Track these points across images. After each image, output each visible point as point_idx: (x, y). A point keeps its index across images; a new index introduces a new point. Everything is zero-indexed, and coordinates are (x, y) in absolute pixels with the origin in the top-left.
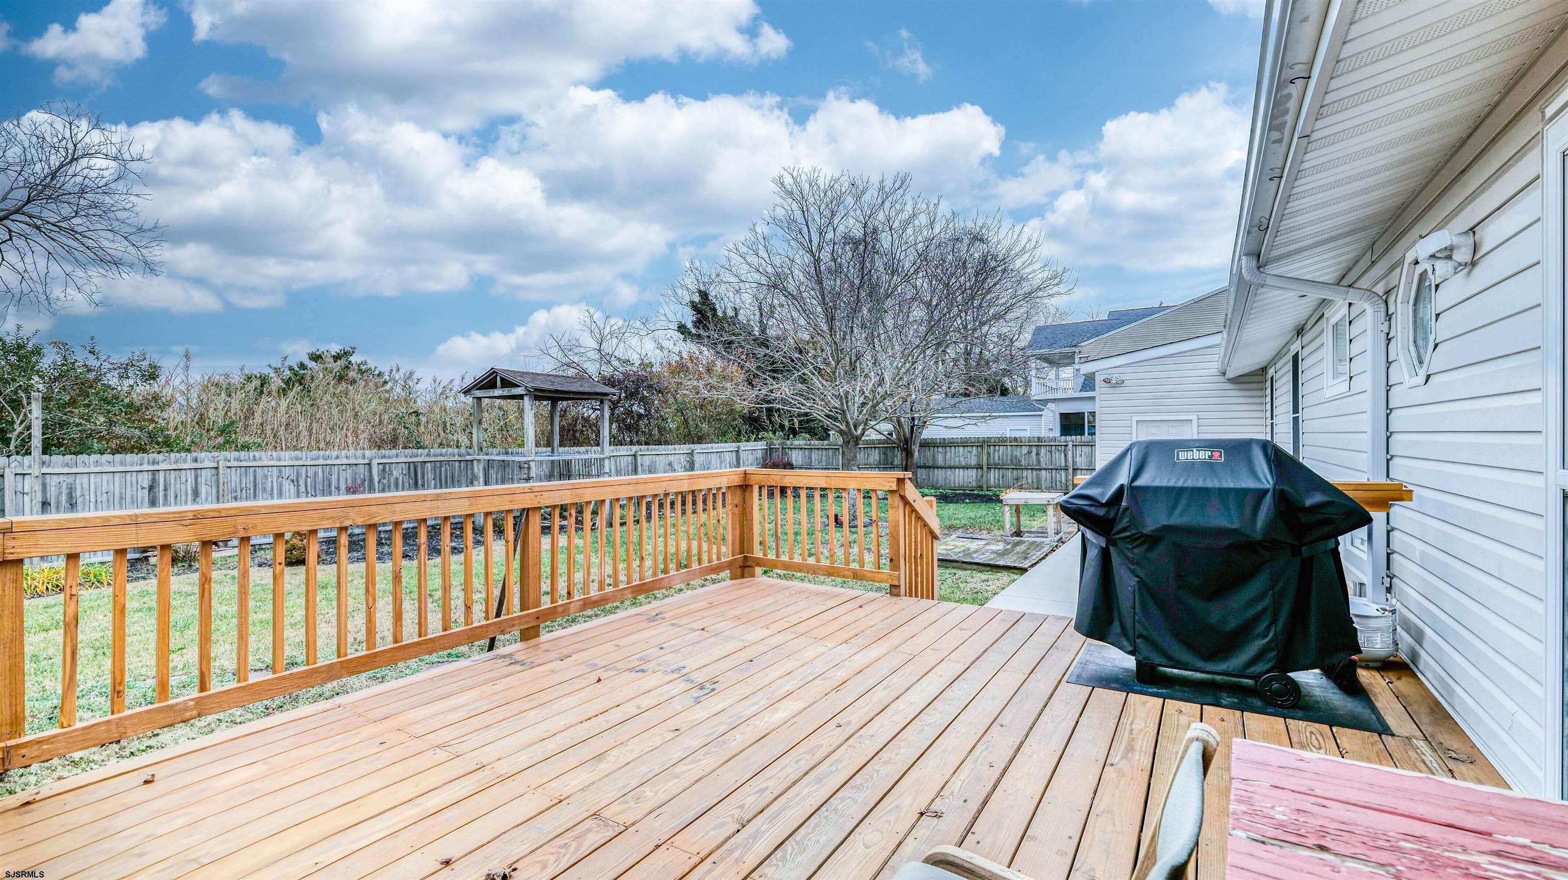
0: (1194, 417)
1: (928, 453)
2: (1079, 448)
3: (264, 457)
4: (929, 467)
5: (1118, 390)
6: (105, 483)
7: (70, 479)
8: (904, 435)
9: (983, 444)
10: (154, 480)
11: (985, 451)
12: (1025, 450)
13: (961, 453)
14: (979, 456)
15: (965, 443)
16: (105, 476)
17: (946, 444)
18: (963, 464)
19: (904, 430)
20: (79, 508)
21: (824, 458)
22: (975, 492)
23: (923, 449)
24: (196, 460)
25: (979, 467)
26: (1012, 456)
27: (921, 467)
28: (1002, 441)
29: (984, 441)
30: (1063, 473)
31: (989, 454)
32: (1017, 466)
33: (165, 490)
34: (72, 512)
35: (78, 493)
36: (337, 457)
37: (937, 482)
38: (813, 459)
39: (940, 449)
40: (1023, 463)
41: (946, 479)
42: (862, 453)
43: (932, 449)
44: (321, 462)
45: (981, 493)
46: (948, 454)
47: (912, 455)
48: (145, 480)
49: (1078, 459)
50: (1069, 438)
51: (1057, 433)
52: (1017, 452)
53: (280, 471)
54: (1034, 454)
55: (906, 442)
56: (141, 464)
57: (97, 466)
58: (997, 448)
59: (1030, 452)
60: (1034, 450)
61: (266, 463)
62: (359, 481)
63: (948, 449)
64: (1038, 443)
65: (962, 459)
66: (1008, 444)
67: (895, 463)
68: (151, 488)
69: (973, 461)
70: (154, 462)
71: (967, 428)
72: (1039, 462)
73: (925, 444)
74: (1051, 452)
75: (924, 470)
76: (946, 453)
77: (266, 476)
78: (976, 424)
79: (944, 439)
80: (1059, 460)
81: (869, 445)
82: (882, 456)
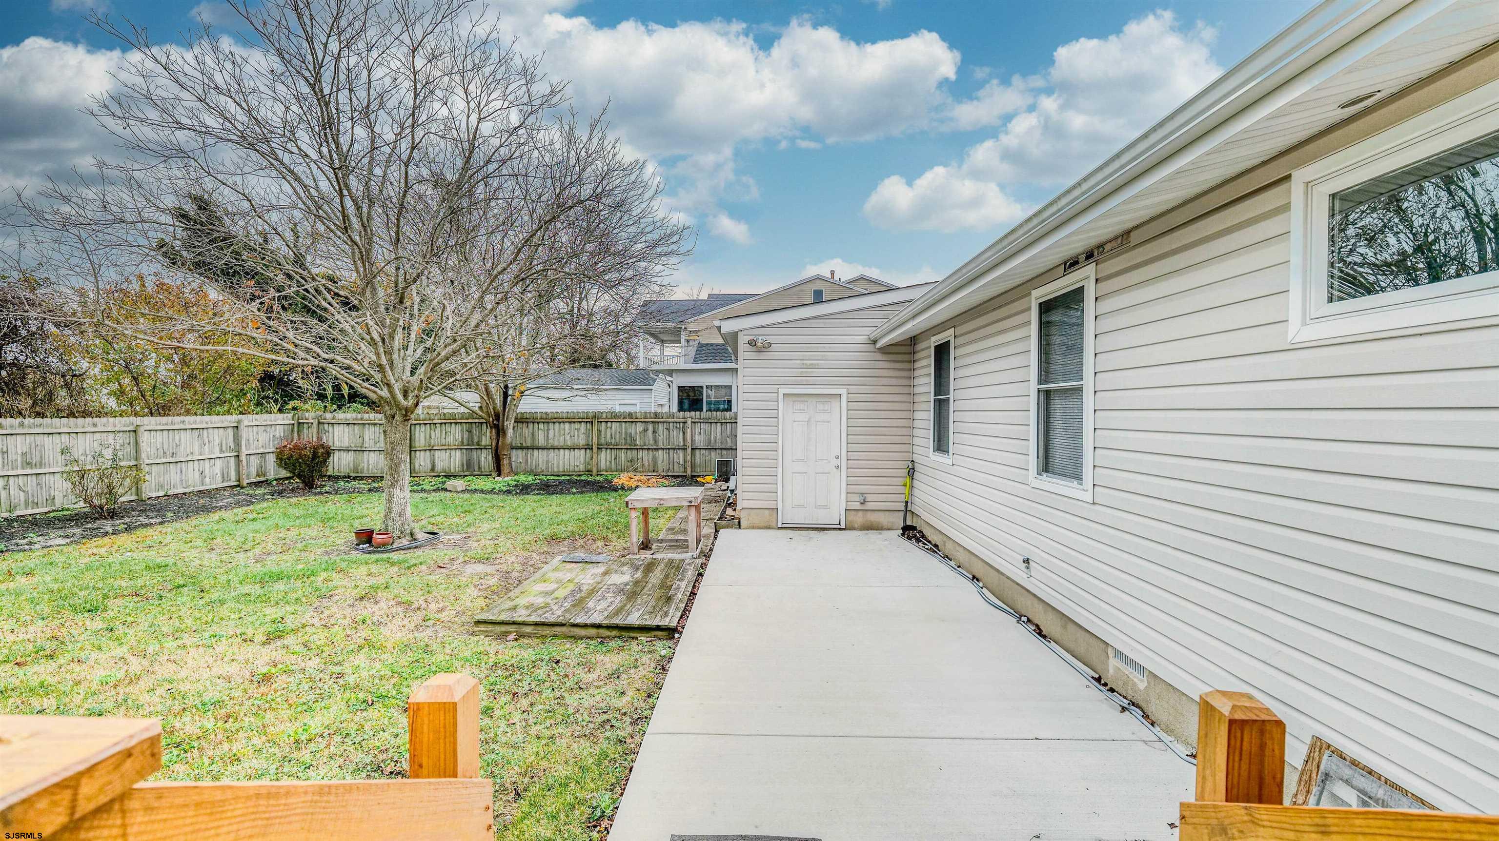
0: (843, 391)
1: (527, 431)
2: (698, 426)
4: (527, 448)
5: (765, 355)
8: (494, 408)
9: (592, 420)
11: (595, 428)
12: (640, 427)
13: (567, 431)
14: (588, 434)
15: (571, 419)
17: (549, 420)
18: (569, 443)
19: (493, 401)
22: (584, 478)
23: (520, 425)
25: (588, 447)
26: (626, 433)
27: (517, 448)
28: (614, 417)
29: (594, 417)
30: (681, 454)
31: (600, 431)
32: (632, 447)
37: (537, 466)
38: (366, 438)
39: (541, 426)
40: (638, 442)
41: (547, 462)
42: (438, 430)
43: (531, 425)
45: (590, 479)
46: (551, 433)
47: (505, 433)
49: (697, 438)
50: (687, 414)
51: (675, 408)
52: (632, 429)
54: (650, 431)
55: (497, 416)
58: (609, 424)
59: (646, 430)
60: (650, 427)
63: (551, 425)
64: (655, 419)
65: (568, 437)
66: (622, 420)
67: (483, 443)
69: (582, 441)
71: (575, 400)
72: (656, 441)
73: (522, 420)
74: (668, 429)
75: (520, 452)
76: (548, 430)
78: (585, 396)
79: (546, 413)
80: (677, 438)
81: (449, 420)
82: (466, 435)
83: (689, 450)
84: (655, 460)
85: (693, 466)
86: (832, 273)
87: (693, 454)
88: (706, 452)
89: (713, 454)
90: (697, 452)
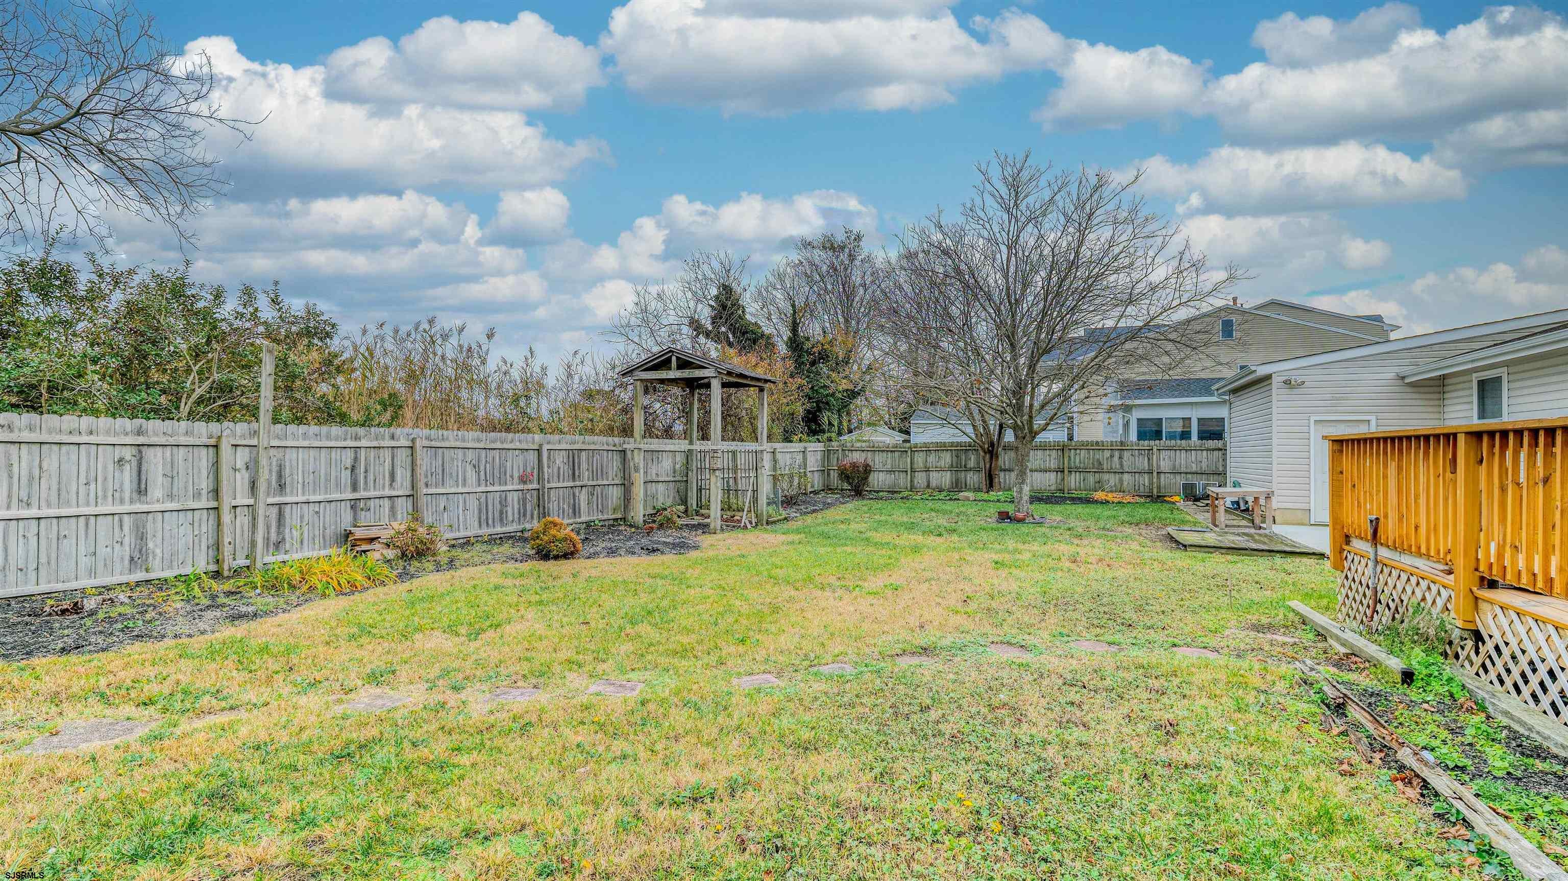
0: (1372, 418)
1: (1013, 456)
2: (1162, 452)
3: (451, 438)
5: (1295, 391)
6: (312, 459)
7: (279, 454)
8: (990, 438)
9: (1064, 447)
10: (356, 459)
11: (1066, 455)
12: (1107, 454)
13: (1041, 456)
14: (1059, 459)
15: (1045, 446)
16: (312, 452)
18: (1043, 467)
19: (989, 432)
20: (288, 490)
21: (889, 461)
22: (1055, 495)
23: (1009, 452)
24: (393, 437)
25: (1059, 470)
26: (1094, 459)
27: (1005, 470)
28: (1084, 445)
30: (1146, 476)
31: (1070, 457)
32: (1100, 470)
33: (366, 471)
34: (281, 495)
35: (287, 470)
36: (512, 441)
40: (1105, 466)
44: (498, 445)
45: (1060, 495)
47: (996, 458)
48: (347, 458)
49: (1162, 463)
50: (1147, 443)
51: (1134, 438)
52: (1099, 455)
53: (464, 454)
54: (1116, 459)
55: (991, 444)
56: (345, 440)
57: (304, 439)
58: (1078, 452)
59: (1112, 456)
60: (1117, 454)
61: (453, 444)
62: (529, 470)
64: (1121, 447)
65: (1041, 462)
66: (1090, 448)
68: (353, 468)
69: (1053, 465)
70: (357, 438)
72: (1122, 465)
73: (1011, 448)
74: (1134, 456)
75: (1002, 474)
77: (452, 459)
80: (1143, 463)
81: (941, 448)
82: (955, 459)
83: (1155, 474)
84: (1121, 481)
85: (1159, 487)
86: (1235, 299)
87: (1158, 478)
88: (1172, 476)
89: (1178, 477)
90: (1162, 476)
